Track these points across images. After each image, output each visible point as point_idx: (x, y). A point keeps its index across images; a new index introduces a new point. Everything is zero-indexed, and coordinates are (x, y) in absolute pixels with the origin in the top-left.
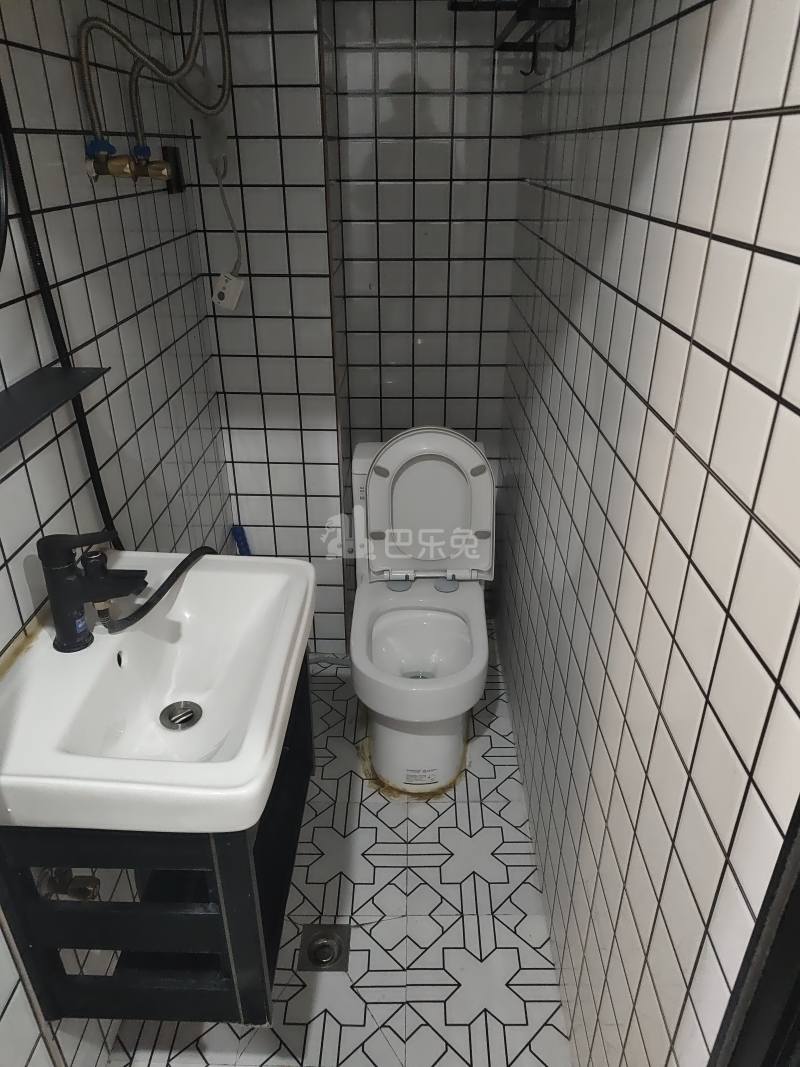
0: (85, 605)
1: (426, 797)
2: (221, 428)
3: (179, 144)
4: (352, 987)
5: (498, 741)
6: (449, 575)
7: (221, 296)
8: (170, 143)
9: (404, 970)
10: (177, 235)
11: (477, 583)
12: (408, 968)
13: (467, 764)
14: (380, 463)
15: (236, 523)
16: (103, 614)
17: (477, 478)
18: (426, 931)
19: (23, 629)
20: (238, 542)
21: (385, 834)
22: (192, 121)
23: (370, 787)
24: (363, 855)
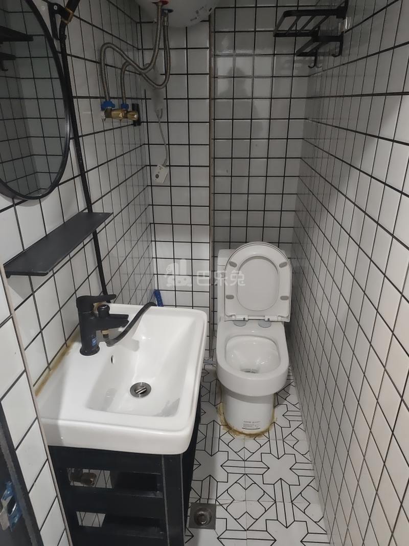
0: (97, 331)
1: (255, 436)
2: (152, 241)
3: (139, 102)
4: (218, 538)
5: (291, 408)
6: (266, 319)
7: (157, 176)
8: (135, 102)
9: (245, 530)
10: (137, 146)
11: (281, 323)
12: (247, 530)
13: (275, 419)
14: (232, 260)
15: (157, 289)
16: (106, 336)
17: (282, 268)
18: (257, 510)
19: (66, 343)
20: (156, 299)
21: (232, 456)
22: (145, 90)
23: (223, 429)
24: (221, 466)
